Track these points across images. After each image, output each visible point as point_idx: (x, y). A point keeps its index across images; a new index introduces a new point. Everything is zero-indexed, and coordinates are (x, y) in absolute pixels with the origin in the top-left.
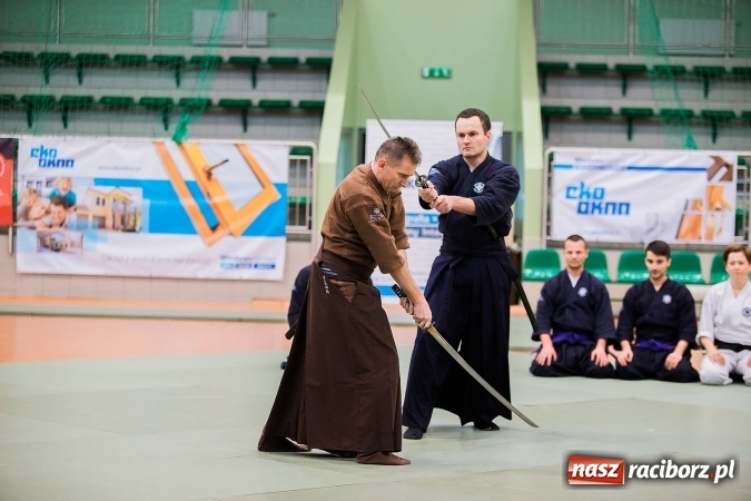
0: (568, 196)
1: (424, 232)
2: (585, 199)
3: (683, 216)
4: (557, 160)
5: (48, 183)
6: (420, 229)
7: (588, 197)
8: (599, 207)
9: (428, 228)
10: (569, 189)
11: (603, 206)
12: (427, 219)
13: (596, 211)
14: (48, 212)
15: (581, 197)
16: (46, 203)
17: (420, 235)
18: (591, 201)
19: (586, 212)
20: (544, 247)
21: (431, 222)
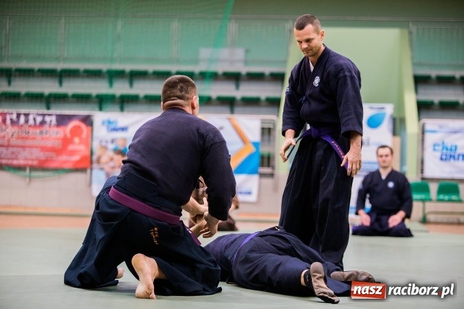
0: (434, 150)
2: (445, 152)
4: (428, 127)
5: (113, 141)
7: (447, 150)
8: (454, 157)
10: (435, 145)
11: (456, 156)
13: (452, 159)
14: (112, 159)
15: (442, 150)
16: (111, 154)
18: (449, 153)
19: (446, 160)
20: (419, 181)
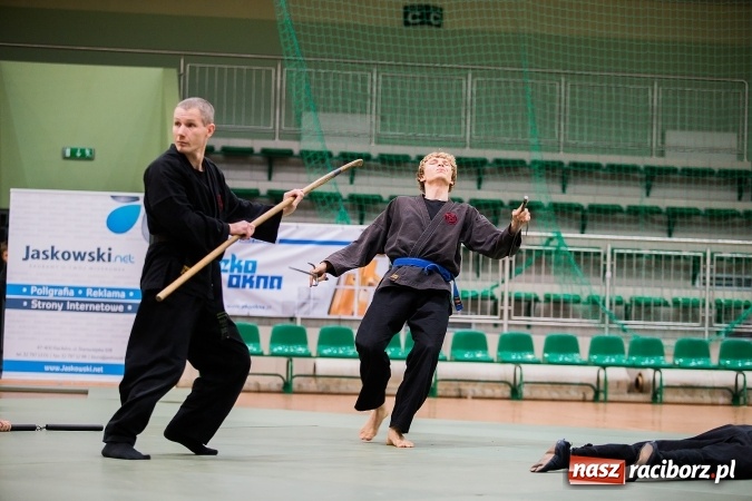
1: (69, 306)
2: (236, 272)
3: (336, 290)
6: (65, 302)
7: (240, 271)
8: (250, 281)
9: (71, 302)
11: (255, 279)
12: (72, 293)
13: (248, 285)
15: (232, 270)
17: (64, 309)
18: (242, 274)
19: (237, 286)
21: (76, 295)
